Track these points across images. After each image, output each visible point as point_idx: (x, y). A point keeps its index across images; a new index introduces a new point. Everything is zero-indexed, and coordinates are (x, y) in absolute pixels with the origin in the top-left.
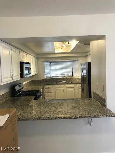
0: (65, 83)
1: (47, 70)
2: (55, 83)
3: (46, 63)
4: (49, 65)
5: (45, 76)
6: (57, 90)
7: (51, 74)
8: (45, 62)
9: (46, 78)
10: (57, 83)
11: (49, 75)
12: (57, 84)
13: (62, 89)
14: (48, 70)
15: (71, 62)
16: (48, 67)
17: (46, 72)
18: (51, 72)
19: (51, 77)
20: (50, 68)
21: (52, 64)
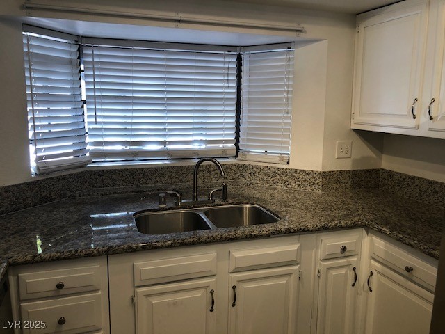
1: (49, 99)
4: (70, 62)
5: (32, 148)
7: (88, 140)
9: (42, 171)
15: (235, 59)
16: (60, 80)
17: (38, 119)
18: (87, 120)
19: (90, 162)
20: (73, 89)
21: (93, 55)
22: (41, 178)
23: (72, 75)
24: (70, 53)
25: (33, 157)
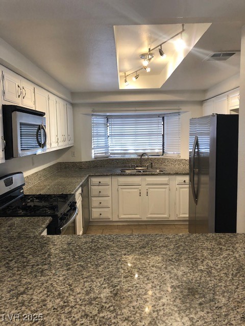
0: (146, 173)
1: (98, 136)
2: (119, 172)
3: (95, 120)
4: (104, 124)
5: (93, 151)
6: (124, 190)
7: (109, 149)
8: (93, 115)
9: (96, 158)
10: (123, 171)
11: (103, 150)
12: (123, 174)
13: (136, 188)
14: (100, 136)
15: (162, 119)
16: (101, 130)
17: (95, 142)
18: (109, 142)
19: (109, 156)
20: (105, 132)
21: (111, 121)
22: (95, 160)
23: (105, 128)
24: (105, 121)
25: (93, 153)
